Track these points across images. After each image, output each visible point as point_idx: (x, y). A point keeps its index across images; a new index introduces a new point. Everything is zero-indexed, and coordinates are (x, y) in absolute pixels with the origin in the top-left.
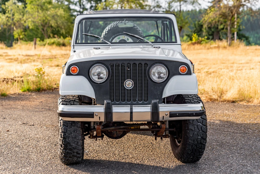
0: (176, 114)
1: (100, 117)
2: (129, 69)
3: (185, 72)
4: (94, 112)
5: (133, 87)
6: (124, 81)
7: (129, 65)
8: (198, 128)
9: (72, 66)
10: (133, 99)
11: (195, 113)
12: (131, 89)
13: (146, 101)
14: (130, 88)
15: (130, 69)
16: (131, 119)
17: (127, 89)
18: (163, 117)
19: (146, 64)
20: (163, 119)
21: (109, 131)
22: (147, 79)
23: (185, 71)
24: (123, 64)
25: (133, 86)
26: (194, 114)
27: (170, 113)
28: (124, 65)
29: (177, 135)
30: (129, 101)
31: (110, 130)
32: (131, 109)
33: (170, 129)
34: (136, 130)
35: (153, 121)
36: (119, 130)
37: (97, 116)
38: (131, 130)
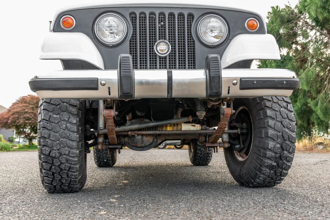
0: (253, 81)
1: (109, 88)
2: (162, 23)
3: (255, 29)
4: (97, 79)
5: (170, 53)
6: (155, 44)
7: (162, 18)
8: (281, 114)
9: (64, 15)
11: (286, 81)
14: (165, 54)
16: (170, 91)
17: (160, 57)
18: (229, 87)
19: (191, 16)
20: (228, 93)
21: (130, 133)
22: (193, 42)
27: (242, 79)
29: (241, 142)
31: (131, 131)
34: (176, 132)
35: (211, 93)
36: (147, 132)
37: (104, 85)
38: (167, 132)
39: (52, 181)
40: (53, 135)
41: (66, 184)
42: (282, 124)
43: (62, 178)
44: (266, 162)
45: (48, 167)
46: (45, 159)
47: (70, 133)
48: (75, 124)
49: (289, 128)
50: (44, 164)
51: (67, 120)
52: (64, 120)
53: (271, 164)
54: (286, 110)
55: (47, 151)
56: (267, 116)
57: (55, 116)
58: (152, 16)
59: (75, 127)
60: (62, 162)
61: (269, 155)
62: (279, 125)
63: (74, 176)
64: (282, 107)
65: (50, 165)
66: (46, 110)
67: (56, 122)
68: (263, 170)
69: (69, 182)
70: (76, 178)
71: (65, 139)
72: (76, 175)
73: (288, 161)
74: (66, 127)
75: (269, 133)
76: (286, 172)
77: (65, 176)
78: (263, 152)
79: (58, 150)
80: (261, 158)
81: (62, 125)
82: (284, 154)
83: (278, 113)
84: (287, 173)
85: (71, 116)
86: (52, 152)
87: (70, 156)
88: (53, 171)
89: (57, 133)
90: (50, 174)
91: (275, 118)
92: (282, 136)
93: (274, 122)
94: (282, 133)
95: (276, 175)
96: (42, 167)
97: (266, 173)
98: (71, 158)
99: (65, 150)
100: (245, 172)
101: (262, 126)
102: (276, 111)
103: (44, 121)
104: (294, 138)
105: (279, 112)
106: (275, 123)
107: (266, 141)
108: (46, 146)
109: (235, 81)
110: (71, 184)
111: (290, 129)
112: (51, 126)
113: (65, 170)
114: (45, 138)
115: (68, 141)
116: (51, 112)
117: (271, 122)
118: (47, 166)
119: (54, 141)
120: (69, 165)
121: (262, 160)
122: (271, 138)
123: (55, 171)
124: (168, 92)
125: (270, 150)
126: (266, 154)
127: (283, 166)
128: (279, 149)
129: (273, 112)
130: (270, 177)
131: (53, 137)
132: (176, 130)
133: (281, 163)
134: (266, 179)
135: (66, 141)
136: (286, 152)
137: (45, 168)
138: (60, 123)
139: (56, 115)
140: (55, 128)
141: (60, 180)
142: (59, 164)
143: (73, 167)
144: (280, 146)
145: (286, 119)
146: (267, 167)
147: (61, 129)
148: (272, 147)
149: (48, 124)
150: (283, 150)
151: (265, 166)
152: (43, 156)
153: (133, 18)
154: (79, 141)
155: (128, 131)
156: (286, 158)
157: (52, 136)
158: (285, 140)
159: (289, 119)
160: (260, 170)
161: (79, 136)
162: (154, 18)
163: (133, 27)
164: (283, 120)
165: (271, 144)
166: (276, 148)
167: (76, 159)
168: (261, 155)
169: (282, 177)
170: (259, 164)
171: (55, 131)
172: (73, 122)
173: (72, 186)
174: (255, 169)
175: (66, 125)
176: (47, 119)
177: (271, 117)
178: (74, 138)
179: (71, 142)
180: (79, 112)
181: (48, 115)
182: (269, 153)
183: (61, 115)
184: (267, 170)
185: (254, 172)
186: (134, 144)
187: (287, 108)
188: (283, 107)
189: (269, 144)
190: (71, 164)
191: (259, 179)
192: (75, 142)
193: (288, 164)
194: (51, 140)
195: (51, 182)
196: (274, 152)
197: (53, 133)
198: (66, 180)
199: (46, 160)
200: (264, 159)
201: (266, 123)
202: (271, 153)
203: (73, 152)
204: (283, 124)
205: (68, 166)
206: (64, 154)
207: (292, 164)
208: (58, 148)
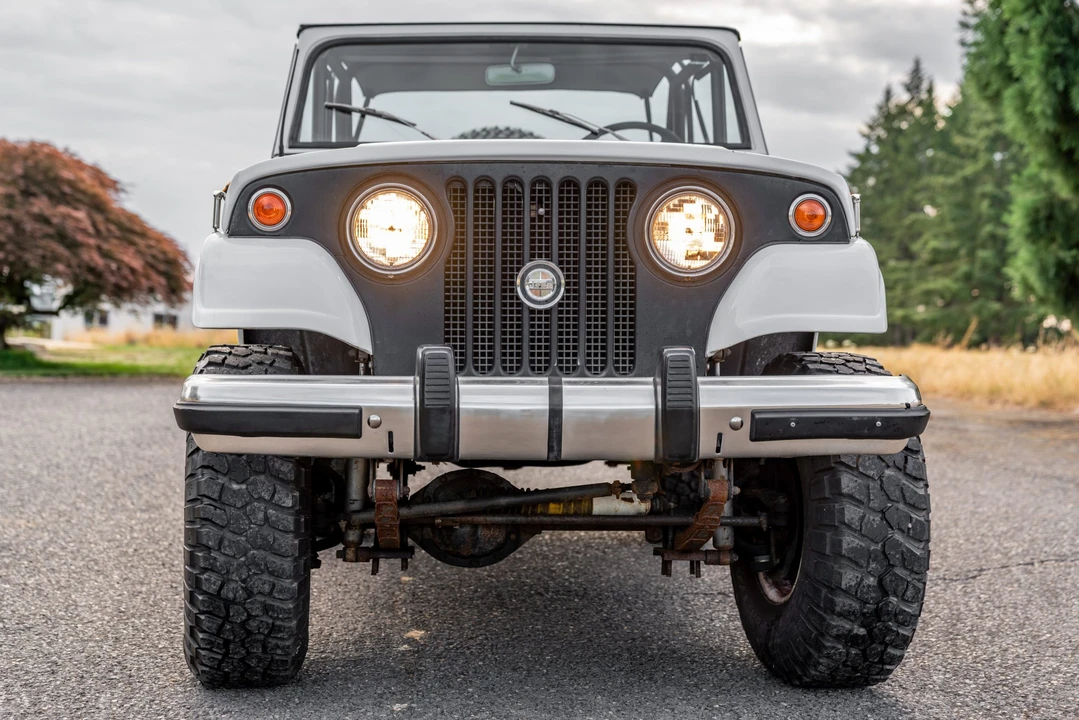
0: (787, 420)
1: (390, 434)
2: (542, 211)
3: (818, 228)
4: (360, 409)
5: (562, 299)
6: (518, 270)
7: (540, 191)
8: (882, 489)
9: (260, 188)
10: (560, 362)
11: (883, 419)
12: (547, 311)
13: (624, 369)
14: (547, 301)
15: (547, 213)
16: (555, 444)
17: (532, 311)
18: (720, 436)
19: (626, 187)
20: (718, 450)
21: (439, 521)
22: (631, 263)
23: (817, 223)
24: (510, 186)
25: (559, 297)
26: (879, 423)
27: (757, 416)
28: (520, 190)
29: (773, 550)
30: (539, 369)
31: (443, 515)
32: (555, 393)
33: (739, 521)
34: (574, 519)
35: (667, 457)
36: (490, 519)
37: (377, 425)
38: (546, 519)
39: (221, 662)
40: (229, 541)
41: (258, 669)
42: (884, 518)
43: (248, 653)
44: (836, 627)
45: (215, 626)
46: (206, 605)
47: (277, 536)
48: (289, 508)
49: (906, 530)
50: (202, 617)
51: (267, 497)
52: (260, 499)
53: (850, 631)
54: (900, 476)
55: (214, 584)
56: (841, 494)
57: (235, 486)
58: (512, 187)
59: (291, 519)
60: (253, 614)
61: (844, 606)
62: (874, 520)
63: (282, 648)
64: (888, 467)
65: (220, 621)
66: (212, 468)
67: (239, 505)
68: (826, 648)
69: (267, 663)
70: (287, 654)
71: (263, 552)
72: (288, 647)
73: (902, 624)
74: (266, 519)
75: (845, 546)
76: (898, 652)
77: (258, 649)
78: (826, 596)
79: (244, 581)
80: (822, 613)
81: (254, 513)
82: (887, 604)
83: (874, 485)
84: (902, 657)
85: (278, 488)
86: (225, 588)
87: (274, 597)
88: (225, 637)
89: (241, 534)
90: (219, 644)
91: (865, 501)
92: (884, 552)
93: (860, 511)
94: (884, 546)
95: (866, 659)
96: (197, 625)
97: (835, 654)
98: (277, 604)
99: (262, 583)
100: (778, 641)
101: (827, 522)
102: (869, 477)
103: (205, 499)
104: (919, 558)
105: (879, 482)
106: (864, 516)
107: (836, 567)
108: (211, 570)
109: (736, 420)
110: (272, 670)
111: (908, 532)
112: (226, 515)
113: (259, 633)
114: (209, 548)
115: (271, 558)
116: (225, 475)
117: (852, 513)
118: (210, 625)
119: (234, 557)
120: (270, 621)
121: (824, 619)
122: (850, 559)
123: (232, 637)
124: (550, 448)
125: (846, 592)
126: (832, 602)
127: (887, 638)
128: (874, 592)
129: (860, 481)
130: (848, 666)
131: (230, 547)
132: (576, 514)
133: (880, 630)
134: (836, 669)
135: (265, 557)
136: (893, 599)
137: (204, 628)
138: (248, 508)
139: (238, 483)
140: (237, 520)
141: (242, 660)
142: (244, 618)
143: (280, 626)
144: (875, 584)
145: (898, 502)
146: (838, 637)
147: (251, 523)
148: (853, 584)
149: (218, 511)
150: (886, 594)
151: (831, 636)
152: (200, 598)
153: (455, 191)
154: (300, 556)
155: (435, 517)
156: (896, 615)
157: (226, 543)
158: (893, 566)
159: (906, 503)
160: (819, 647)
161: (301, 543)
162: (518, 192)
163: (456, 219)
164: (889, 505)
165: (849, 577)
166: (864, 587)
167: (291, 606)
168: (822, 605)
169: (888, 667)
170: (816, 629)
171: (237, 531)
172: (285, 505)
173: (274, 673)
174: (805, 639)
175: (266, 513)
176: (215, 496)
177: (851, 497)
178: (286, 550)
179: (278, 561)
180: (300, 471)
181: (217, 484)
182: (843, 602)
183: (251, 484)
184: (840, 646)
185: (802, 650)
186: (450, 549)
187: (905, 468)
188: (891, 464)
189: (844, 577)
190: (278, 618)
191: (816, 670)
192: (289, 559)
193: (901, 631)
194: (224, 554)
195: (219, 665)
196: (858, 599)
197: (229, 535)
198: (260, 660)
199: (208, 607)
200: (828, 618)
201: (837, 514)
202: (848, 601)
203: (282, 586)
204: (886, 520)
205: (268, 624)
206: (260, 593)
207: (914, 630)
208: (244, 577)
